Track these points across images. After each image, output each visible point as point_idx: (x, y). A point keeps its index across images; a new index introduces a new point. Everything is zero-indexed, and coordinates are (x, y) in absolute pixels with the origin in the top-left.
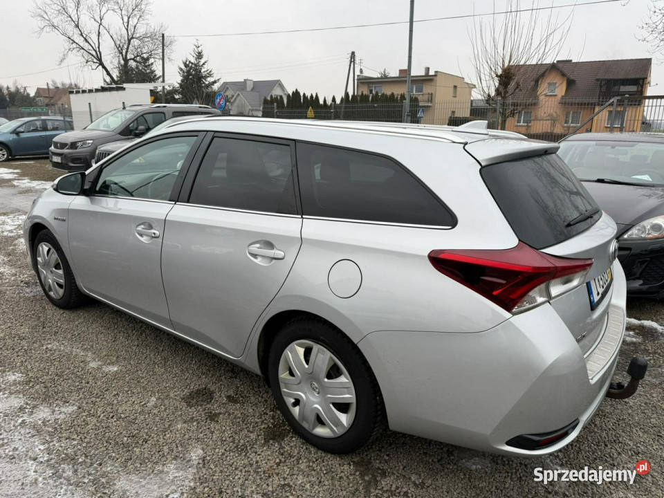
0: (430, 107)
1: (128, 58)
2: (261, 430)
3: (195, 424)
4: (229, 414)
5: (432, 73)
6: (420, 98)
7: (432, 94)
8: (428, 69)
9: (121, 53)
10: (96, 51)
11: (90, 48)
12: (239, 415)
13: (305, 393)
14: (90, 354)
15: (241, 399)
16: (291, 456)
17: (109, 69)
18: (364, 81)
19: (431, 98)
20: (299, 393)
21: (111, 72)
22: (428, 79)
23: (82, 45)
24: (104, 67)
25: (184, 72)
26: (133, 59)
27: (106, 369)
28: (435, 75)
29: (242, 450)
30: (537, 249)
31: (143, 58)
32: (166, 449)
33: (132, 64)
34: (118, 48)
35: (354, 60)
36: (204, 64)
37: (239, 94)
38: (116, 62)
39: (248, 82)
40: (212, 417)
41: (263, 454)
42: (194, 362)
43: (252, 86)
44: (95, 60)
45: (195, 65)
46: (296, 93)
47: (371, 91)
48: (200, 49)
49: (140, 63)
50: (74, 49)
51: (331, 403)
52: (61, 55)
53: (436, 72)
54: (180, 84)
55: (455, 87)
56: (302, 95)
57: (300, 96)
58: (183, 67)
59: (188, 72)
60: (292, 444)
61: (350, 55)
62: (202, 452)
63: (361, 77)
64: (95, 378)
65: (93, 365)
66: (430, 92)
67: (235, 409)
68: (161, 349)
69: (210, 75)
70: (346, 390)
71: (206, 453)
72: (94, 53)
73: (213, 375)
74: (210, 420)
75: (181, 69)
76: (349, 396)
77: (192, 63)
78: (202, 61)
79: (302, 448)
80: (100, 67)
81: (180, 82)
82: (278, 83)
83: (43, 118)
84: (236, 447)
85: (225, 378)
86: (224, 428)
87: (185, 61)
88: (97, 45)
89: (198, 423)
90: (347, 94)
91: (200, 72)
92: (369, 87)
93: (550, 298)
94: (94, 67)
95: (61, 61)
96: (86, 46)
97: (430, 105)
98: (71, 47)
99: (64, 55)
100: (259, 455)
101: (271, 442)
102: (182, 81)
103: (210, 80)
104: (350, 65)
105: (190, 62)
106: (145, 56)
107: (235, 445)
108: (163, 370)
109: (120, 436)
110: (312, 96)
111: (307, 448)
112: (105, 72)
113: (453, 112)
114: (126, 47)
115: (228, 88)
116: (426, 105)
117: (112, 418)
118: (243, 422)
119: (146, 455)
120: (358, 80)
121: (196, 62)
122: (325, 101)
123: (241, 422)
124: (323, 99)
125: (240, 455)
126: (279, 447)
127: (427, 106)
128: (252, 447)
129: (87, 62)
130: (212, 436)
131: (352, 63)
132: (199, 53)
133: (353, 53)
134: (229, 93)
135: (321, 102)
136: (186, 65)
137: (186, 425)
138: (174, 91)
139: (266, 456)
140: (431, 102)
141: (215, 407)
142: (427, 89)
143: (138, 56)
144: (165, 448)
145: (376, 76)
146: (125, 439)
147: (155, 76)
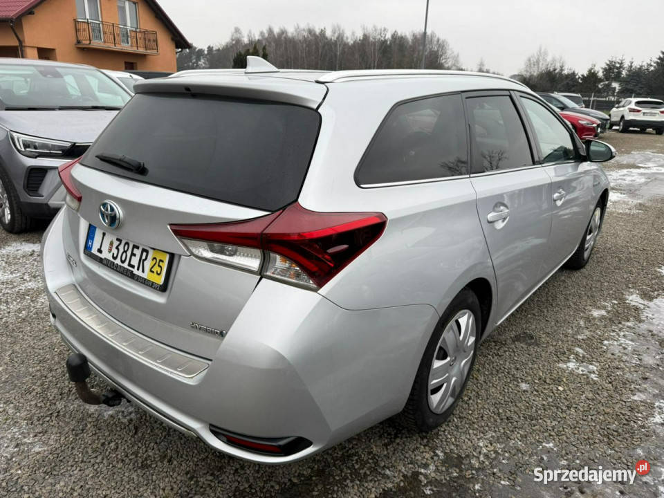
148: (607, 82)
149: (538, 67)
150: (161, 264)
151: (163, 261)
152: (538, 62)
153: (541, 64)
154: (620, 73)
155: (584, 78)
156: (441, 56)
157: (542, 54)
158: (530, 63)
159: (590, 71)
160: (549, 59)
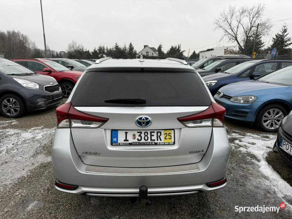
1: (249, 36)
9: (246, 34)
10: (235, 34)
11: (233, 33)
17: (239, 42)
23: (230, 33)
25: (275, 40)
26: (252, 36)
30: (74, 106)
31: (256, 35)
34: (245, 32)
38: (243, 38)
44: (234, 38)
45: (282, 36)
48: (285, 28)
49: (255, 38)
54: (272, 46)
58: (275, 37)
59: (277, 40)
69: (289, 40)
72: (234, 35)
78: (286, 34)
80: (236, 41)
87: (276, 34)
88: (236, 32)
91: (284, 39)
93: (70, 127)
94: (233, 41)
98: (225, 34)
99: (222, 37)
102: (273, 44)
103: (288, 42)
105: (279, 35)
112: (237, 43)
114: (249, 31)
121: (282, 34)
132: (285, 30)
136: (277, 36)
138: (268, 49)
143: (254, 35)
147: (262, 42)
148: (101, 55)
149: (74, 48)
150: (170, 135)
151: (171, 133)
152: (73, 46)
153: (75, 47)
154: (104, 51)
155: (93, 53)
156: (26, 43)
157: (74, 43)
158: (70, 47)
159: (94, 50)
160: (77, 45)
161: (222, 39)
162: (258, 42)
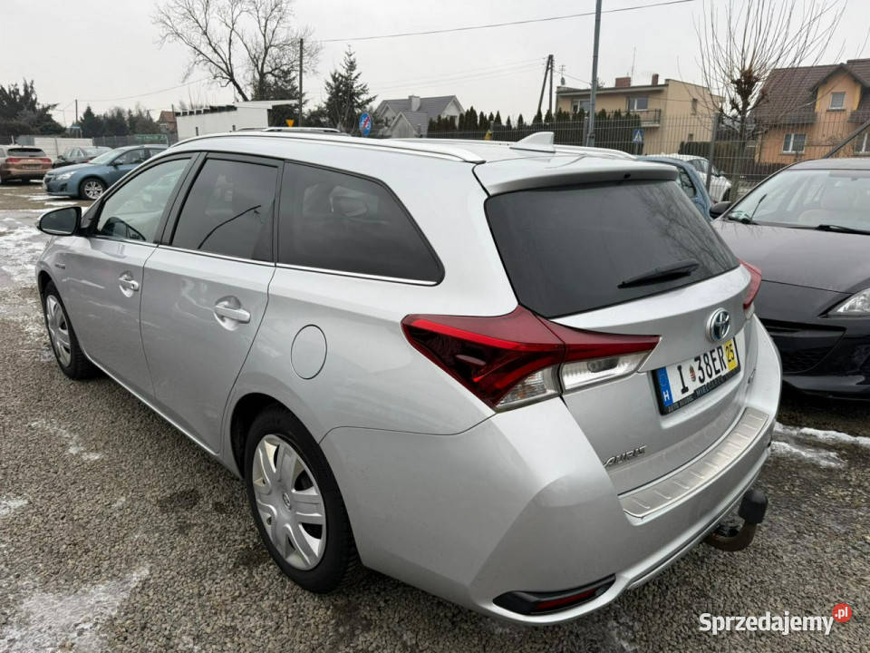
0: (657, 128)
1: (265, 71)
2: (236, 551)
3: (157, 535)
4: (207, 526)
5: (661, 82)
6: (642, 117)
7: (660, 111)
8: (656, 77)
9: (257, 66)
10: (226, 64)
11: (221, 60)
12: (218, 529)
13: (276, 507)
14: (75, 437)
15: (231, 508)
16: (257, 589)
17: (241, 86)
18: (566, 94)
19: (658, 117)
20: (271, 507)
21: (243, 90)
22: (655, 89)
23: (210, 56)
24: (235, 84)
25: (332, 88)
26: (270, 73)
27: (85, 457)
28: (666, 85)
29: (198, 574)
30: (547, 318)
31: (283, 71)
32: (106, 564)
33: (270, 79)
34: (253, 61)
35: (552, 66)
36: (356, 77)
37: (401, 116)
38: (249, 77)
39: (414, 100)
40: (183, 529)
41: (222, 583)
42: (195, 456)
43: (418, 105)
44: (225, 75)
45: (346, 79)
46: (472, 112)
47: (575, 108)
48: (352, 58)
49: (280, 78)
50: (200, 61)
51: (300, 523)
52: (186, 70)
53: (667, 80)
54: (328, 105)
55: (695, 101)
56: (478, 114)
57: (476, 117)
58: (331, 81)
59: (337, 88)
60: (266, 574)
61: (546, 60)
62: (148, 572)
63: (562, 89)
64: (67, 468)
65: (73, 450)
66: (658, 108)
67: (216, 522)
68: (163, 435)
69: (364, 91)
70: (315, 506)
71: (152, 575)
72: (224, 66)
73: (211, 474)
74: (179, 532)
75: (328, 84)
76: (318, 516)
77: (342, 76)
78: (355, 73)
79: (277, 580)
80: (231, 83)
81: (327, 101)
82: (452, 100)
83: (146, 146)
84: (193, 571)
85: (224, 479)
86: (191, 544)
87: (333, 73)
88: (228, 57)
89: (161, 535)
90: (539, 113)
91: (352, 87)
92: (572, 102)
93: (561, 392)
94: (224, 84)
95: (186, 77)
96: (215, 57)
97: (657, 125)
98: (197, 59)
99: (189, 70)
100: (217, 583)
101: (241, 567)
102: (330, 99)
103: (364, 97)
104: (546, 74)
105: (340, 75)
106: (285, 68)
107: (193, 568)
108: (151, 463)
109: (61, 542)
110: (491, 116)
111: (282, 581)
112: (237, 91)
113: (691, 136)
114: (262, 57)
115: (387, 108)
116: (651, 125)
117: (62, 519)
118: (219, 538)
119: (78, 570)
120: (558, 93)
121: (346, 75)
122: (509, 121)
123: (216, 538)
124: (506, 120)
125: (193, 581)
126: (247, 575)
127: (654, 128)
128: (213, 573)
129: (215, 77)
130: (171, 553)
131: (549, 71)
132: (352, 63)
133: (551, 57)
134: (389, 115)
135: (504, 122)
136: (335, 79)
137: (145, 536)
138: (320, 113)
139: (223, 586)
140: (659, 121)
141: (193, 516)
142: (654, 104)
143: (276, 69)
144: (106, 562)
145: (582, 88)
146: (64, 546)
161: (188, 74)
162: (290, 90)
